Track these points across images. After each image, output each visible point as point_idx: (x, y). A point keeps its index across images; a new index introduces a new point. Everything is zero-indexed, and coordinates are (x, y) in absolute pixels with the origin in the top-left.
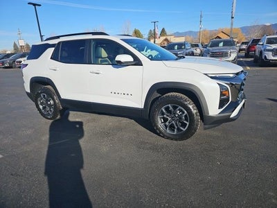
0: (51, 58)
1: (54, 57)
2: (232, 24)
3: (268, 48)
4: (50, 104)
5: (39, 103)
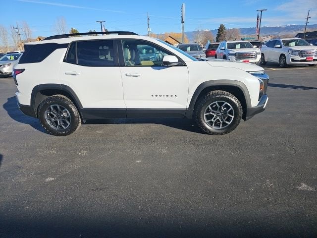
0: (64, 61)
1: (68, 59)
2: (183, 29)
3: (231, 52)
4: (64, 117)
5: (46, 117)
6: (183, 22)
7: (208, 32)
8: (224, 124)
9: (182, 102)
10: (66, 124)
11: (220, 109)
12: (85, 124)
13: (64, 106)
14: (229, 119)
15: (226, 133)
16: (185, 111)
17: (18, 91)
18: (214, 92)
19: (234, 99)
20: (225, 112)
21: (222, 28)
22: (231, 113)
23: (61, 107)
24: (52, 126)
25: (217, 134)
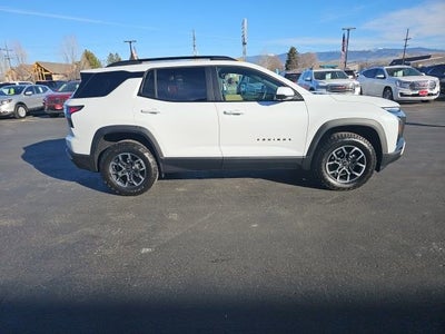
0: (139, 94)
1: (144, 93)
2: (244, 53)
3: (321, 84)
4: (136, 171)
5: (111, 171)
6: (244, 44)
7: (273, 58)
8: (353, 176)
9: (298, 148)
10: (138, 180)
11: (348, 156)
12: (164, 179)
13: (137, 155)
14: (358, 169)
15: (354, 187)
16: (302, 160)
17: (73, 135)
18: (339, 134)
19: (366, 144)
20: (354, 160)
21: (292, 52)
22: (362, 161)
23: (132, 157)
24: (119, 183)
25: (344, 189)
